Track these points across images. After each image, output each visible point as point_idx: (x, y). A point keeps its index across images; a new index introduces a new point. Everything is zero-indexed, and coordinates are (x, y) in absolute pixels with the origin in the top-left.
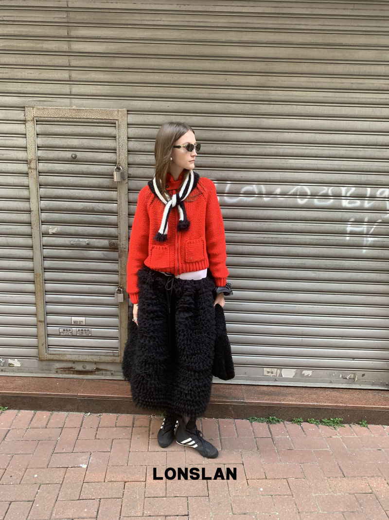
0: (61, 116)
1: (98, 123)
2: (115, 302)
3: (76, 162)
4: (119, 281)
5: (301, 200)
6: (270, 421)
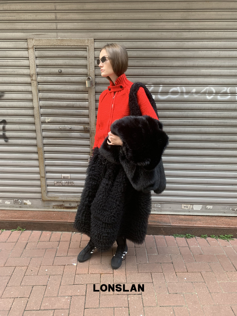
0: (51, 44)
1: (75, 48)
3: (62, 75)
4: (91, 152)
5: (209, 96)
6: (187, 237)
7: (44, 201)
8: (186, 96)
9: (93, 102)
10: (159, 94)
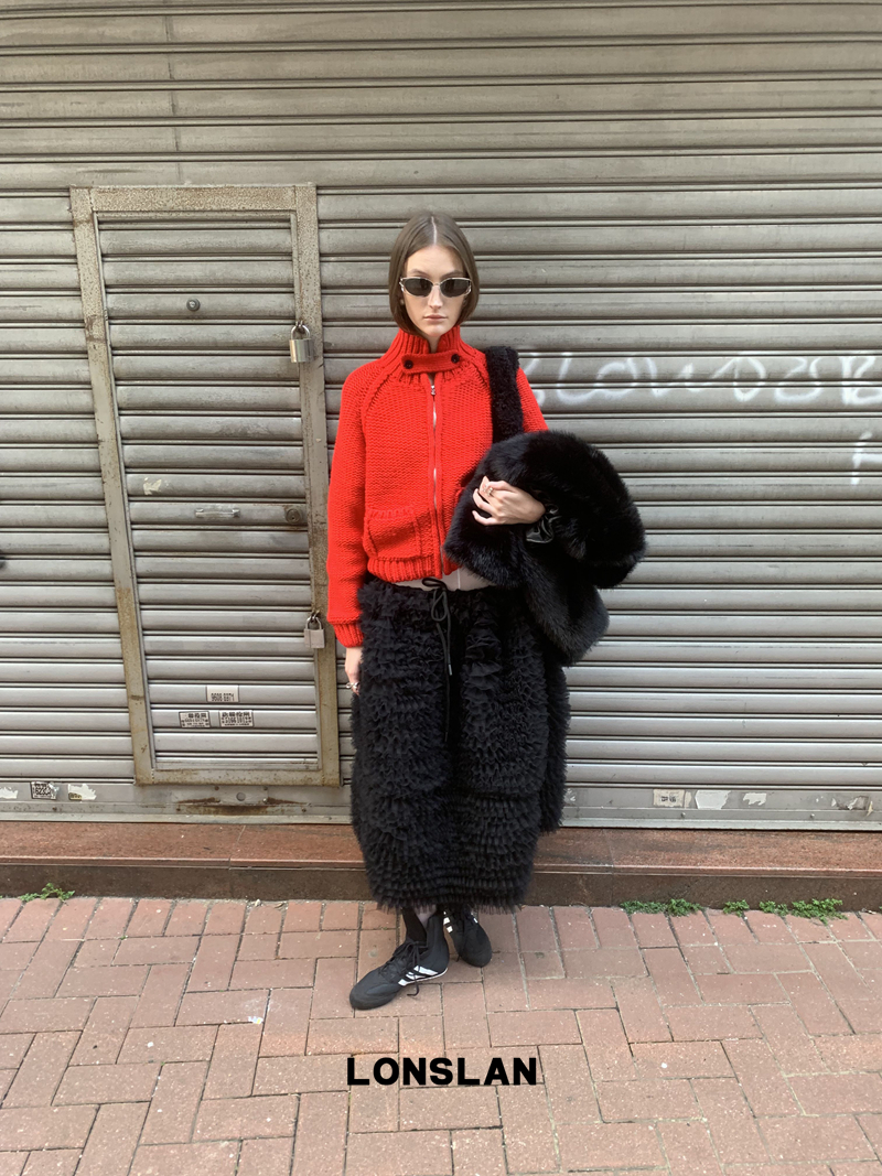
0: (157, 207)
1: (247, 221)
2: (305, 649)
3: (199, 318)
4: (313, 601)
5: (744, 392)
6: (673, 910)
7: (141, 785)
8: (658, 393)
9: (318, 417)
10: (558, 385)
